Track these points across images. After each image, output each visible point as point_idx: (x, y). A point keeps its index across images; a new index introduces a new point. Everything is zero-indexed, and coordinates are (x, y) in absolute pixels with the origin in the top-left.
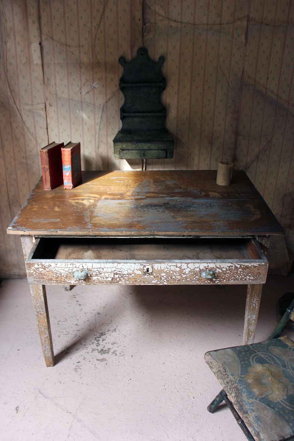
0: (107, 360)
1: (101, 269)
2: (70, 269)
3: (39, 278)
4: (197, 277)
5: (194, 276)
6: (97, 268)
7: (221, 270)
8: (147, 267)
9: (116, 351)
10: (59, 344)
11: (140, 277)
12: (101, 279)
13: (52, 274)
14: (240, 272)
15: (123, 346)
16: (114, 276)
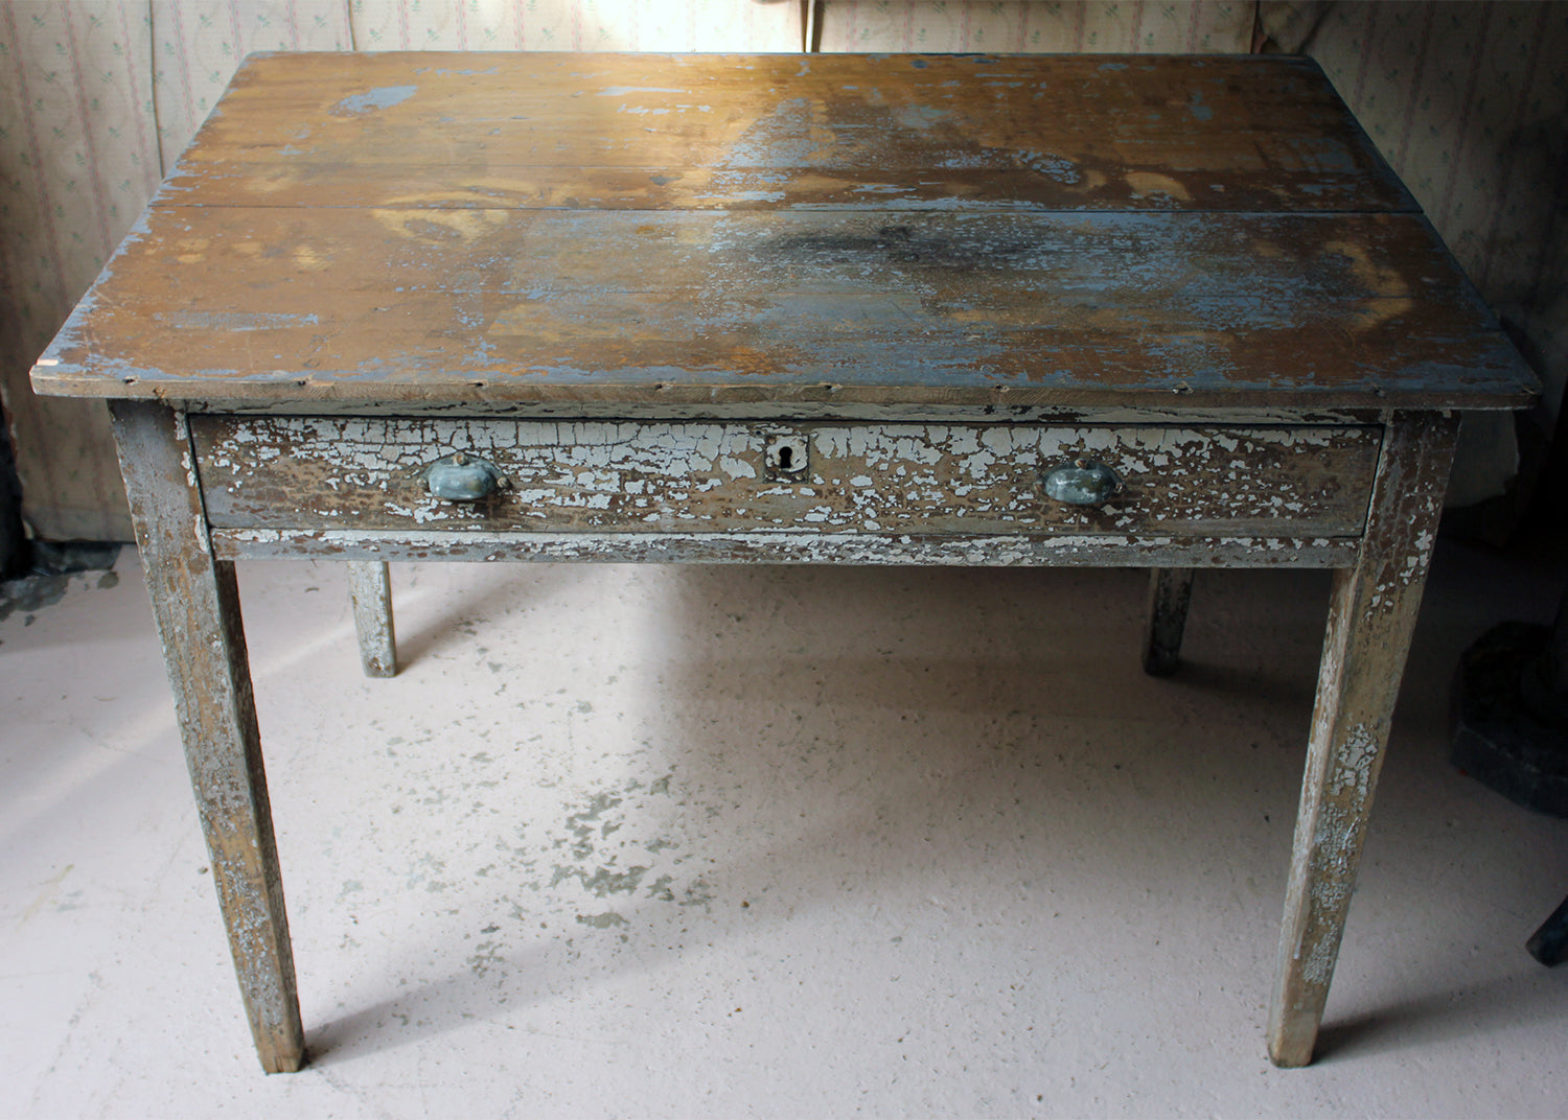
0: (626, 922)
1: (557, 451)
2: (409, 450)
3: (259, 497)
4: (1026, 496)
5: (1014, 489)
6: (540, 447)
7: (1146, 464)
8: (782, 443)
9: (668, 879)
10: (396, 847)
11: (750, 491)
12: (558, 501)
13: (323, 476)
14: (1240, 473)
15: (705, 859)
16: (622, 487)
